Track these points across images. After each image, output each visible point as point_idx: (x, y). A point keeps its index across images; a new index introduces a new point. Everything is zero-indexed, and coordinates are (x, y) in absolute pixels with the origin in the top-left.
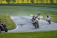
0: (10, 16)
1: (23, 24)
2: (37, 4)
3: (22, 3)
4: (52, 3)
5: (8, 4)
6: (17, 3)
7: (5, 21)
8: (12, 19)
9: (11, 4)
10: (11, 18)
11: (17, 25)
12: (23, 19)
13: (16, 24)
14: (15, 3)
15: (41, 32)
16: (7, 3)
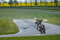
0: (13, 19)
1: (26, 27)
2: (41, 6)
3: (25, 5)
4: (57, 6)
5: (11, 6)
6: (20, 5)
7: (7, 24)
8: (14, 23)
9: (13, 6)
10: (13, 21)
11: (20, 29)
12: (27, 22)
13: (19, 27)
14: (18, 6)
15: (46, 36)
16: (9, 6)
